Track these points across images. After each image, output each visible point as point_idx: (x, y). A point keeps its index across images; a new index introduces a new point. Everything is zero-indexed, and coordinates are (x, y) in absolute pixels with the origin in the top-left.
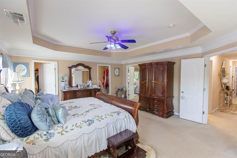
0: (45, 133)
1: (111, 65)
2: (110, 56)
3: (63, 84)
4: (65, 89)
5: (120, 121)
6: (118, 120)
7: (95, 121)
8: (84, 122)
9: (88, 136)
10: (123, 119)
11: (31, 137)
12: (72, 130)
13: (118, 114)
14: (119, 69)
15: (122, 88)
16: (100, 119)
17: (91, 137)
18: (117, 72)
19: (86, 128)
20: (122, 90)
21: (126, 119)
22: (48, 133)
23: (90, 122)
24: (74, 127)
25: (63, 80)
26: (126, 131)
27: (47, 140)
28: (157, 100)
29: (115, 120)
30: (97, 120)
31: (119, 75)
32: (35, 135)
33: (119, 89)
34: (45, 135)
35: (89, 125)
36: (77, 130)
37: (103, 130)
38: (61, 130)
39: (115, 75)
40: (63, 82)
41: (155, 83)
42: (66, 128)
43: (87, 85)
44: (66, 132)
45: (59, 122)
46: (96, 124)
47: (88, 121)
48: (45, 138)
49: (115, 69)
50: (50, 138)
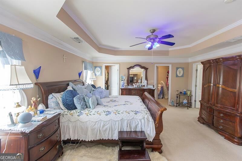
0: (79, 111)
1: (172, 64)
2: (168, 55)
3: (122, 82)
4: (123, 87)
5: (136, 120)
6: (134, 119)
7: (112, 113)
8: (103, 112)
9: (104, 123)
10: (140, 120)
11: (72, 111)
12: (94, 114)
13: (136, 114)
14: (183, 69)
15: (185, 92)
16: (117, 113)
17: (106, 125)
18: (180, 72)
19: (103, 117)
20: (185, 94)
21: (143, 121)
22: (80, 111)
23: (108, 113)
24: (96, 113)
25: (122, 79)
26: (142, 132)
27: (79, 116)
28: (224, 114)
29: (131, 118)
30: (114, 113)
31: (182, 76)
32: (74, 111)
33: (181, 93)
34: (79, 112)
35: (107, 115)
36: (97, 116)
37: (117, 123)
38: (88, 112)
39: (177, 76)
40: (122, 80)
41: (223, 89)
42: (91, 112)
43: (142, 85)
44: (90, 114)
45: (90, 108)
46: (112, 116)
47: (106, 112)
48: (78, 114)
49: (177, 68)
50: (80, 115)
